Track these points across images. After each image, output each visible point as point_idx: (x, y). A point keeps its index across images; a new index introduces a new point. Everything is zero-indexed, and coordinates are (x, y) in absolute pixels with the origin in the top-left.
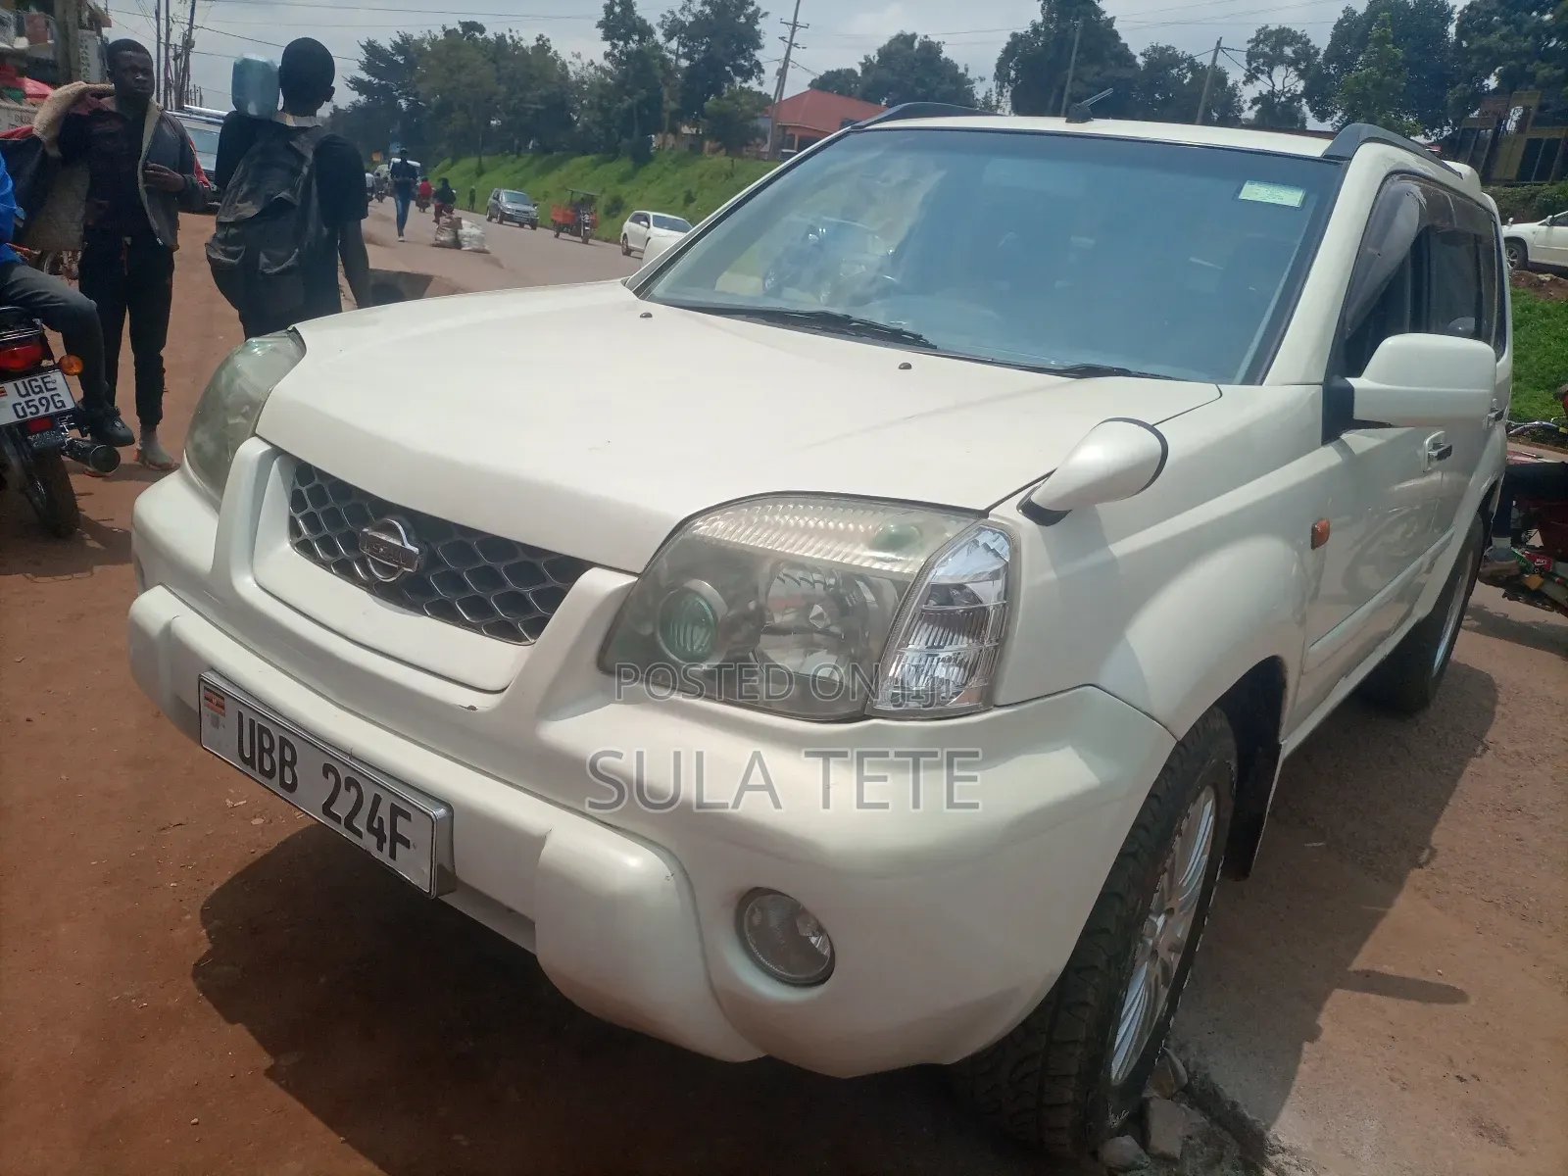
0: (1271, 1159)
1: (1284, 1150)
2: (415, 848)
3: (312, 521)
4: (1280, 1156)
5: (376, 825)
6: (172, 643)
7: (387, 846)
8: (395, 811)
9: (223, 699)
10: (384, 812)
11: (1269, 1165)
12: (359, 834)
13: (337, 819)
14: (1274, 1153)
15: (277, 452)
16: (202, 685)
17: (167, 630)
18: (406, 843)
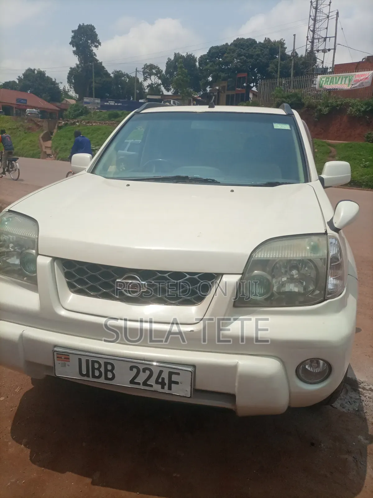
0: (360, 386)
1: (363, 382)
2: (181, 383)
3: (80, 282)
4: (362, 384)
5: (160, 380)
6: (26, 341)
7: (166, 387)
8: (171, 374)
9: (69, 355)
10: (165, 375)
11: (360, 388)
12: (151, 386)
13: (139, 384)
14: (360, 384)
15: (55, 259)
16: (55, 353)
17: (21, 336)
18: (177, 383)
